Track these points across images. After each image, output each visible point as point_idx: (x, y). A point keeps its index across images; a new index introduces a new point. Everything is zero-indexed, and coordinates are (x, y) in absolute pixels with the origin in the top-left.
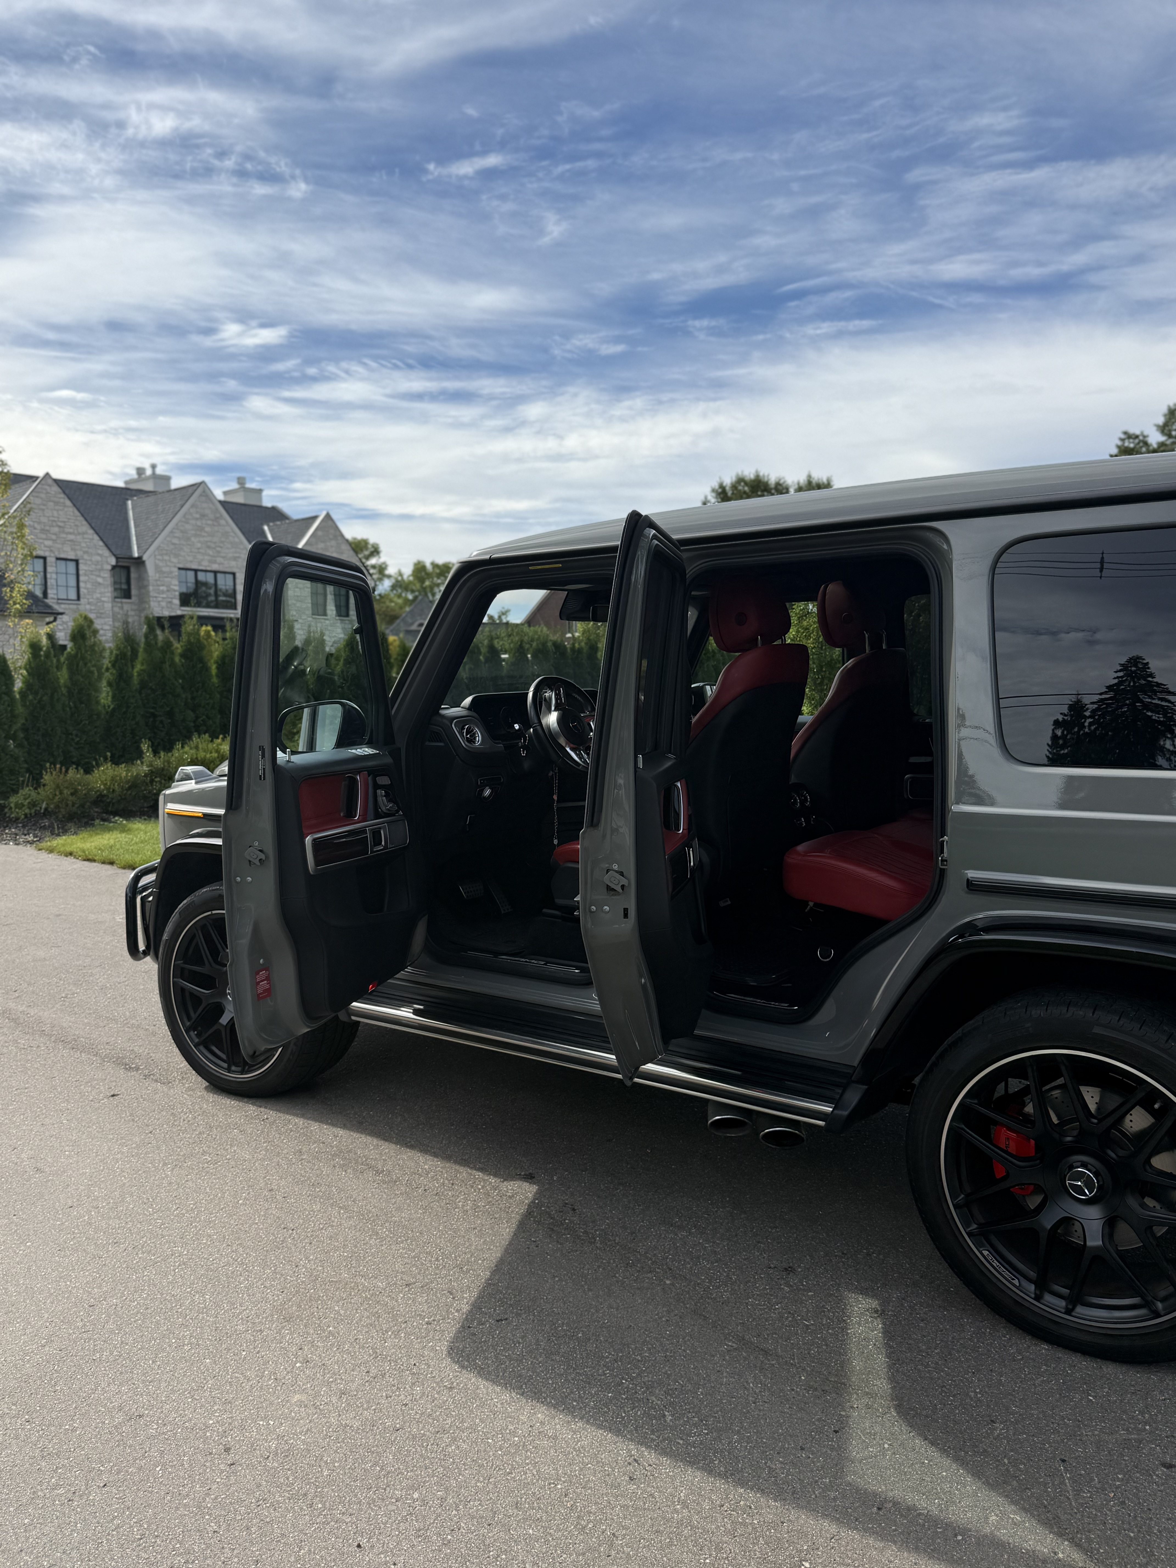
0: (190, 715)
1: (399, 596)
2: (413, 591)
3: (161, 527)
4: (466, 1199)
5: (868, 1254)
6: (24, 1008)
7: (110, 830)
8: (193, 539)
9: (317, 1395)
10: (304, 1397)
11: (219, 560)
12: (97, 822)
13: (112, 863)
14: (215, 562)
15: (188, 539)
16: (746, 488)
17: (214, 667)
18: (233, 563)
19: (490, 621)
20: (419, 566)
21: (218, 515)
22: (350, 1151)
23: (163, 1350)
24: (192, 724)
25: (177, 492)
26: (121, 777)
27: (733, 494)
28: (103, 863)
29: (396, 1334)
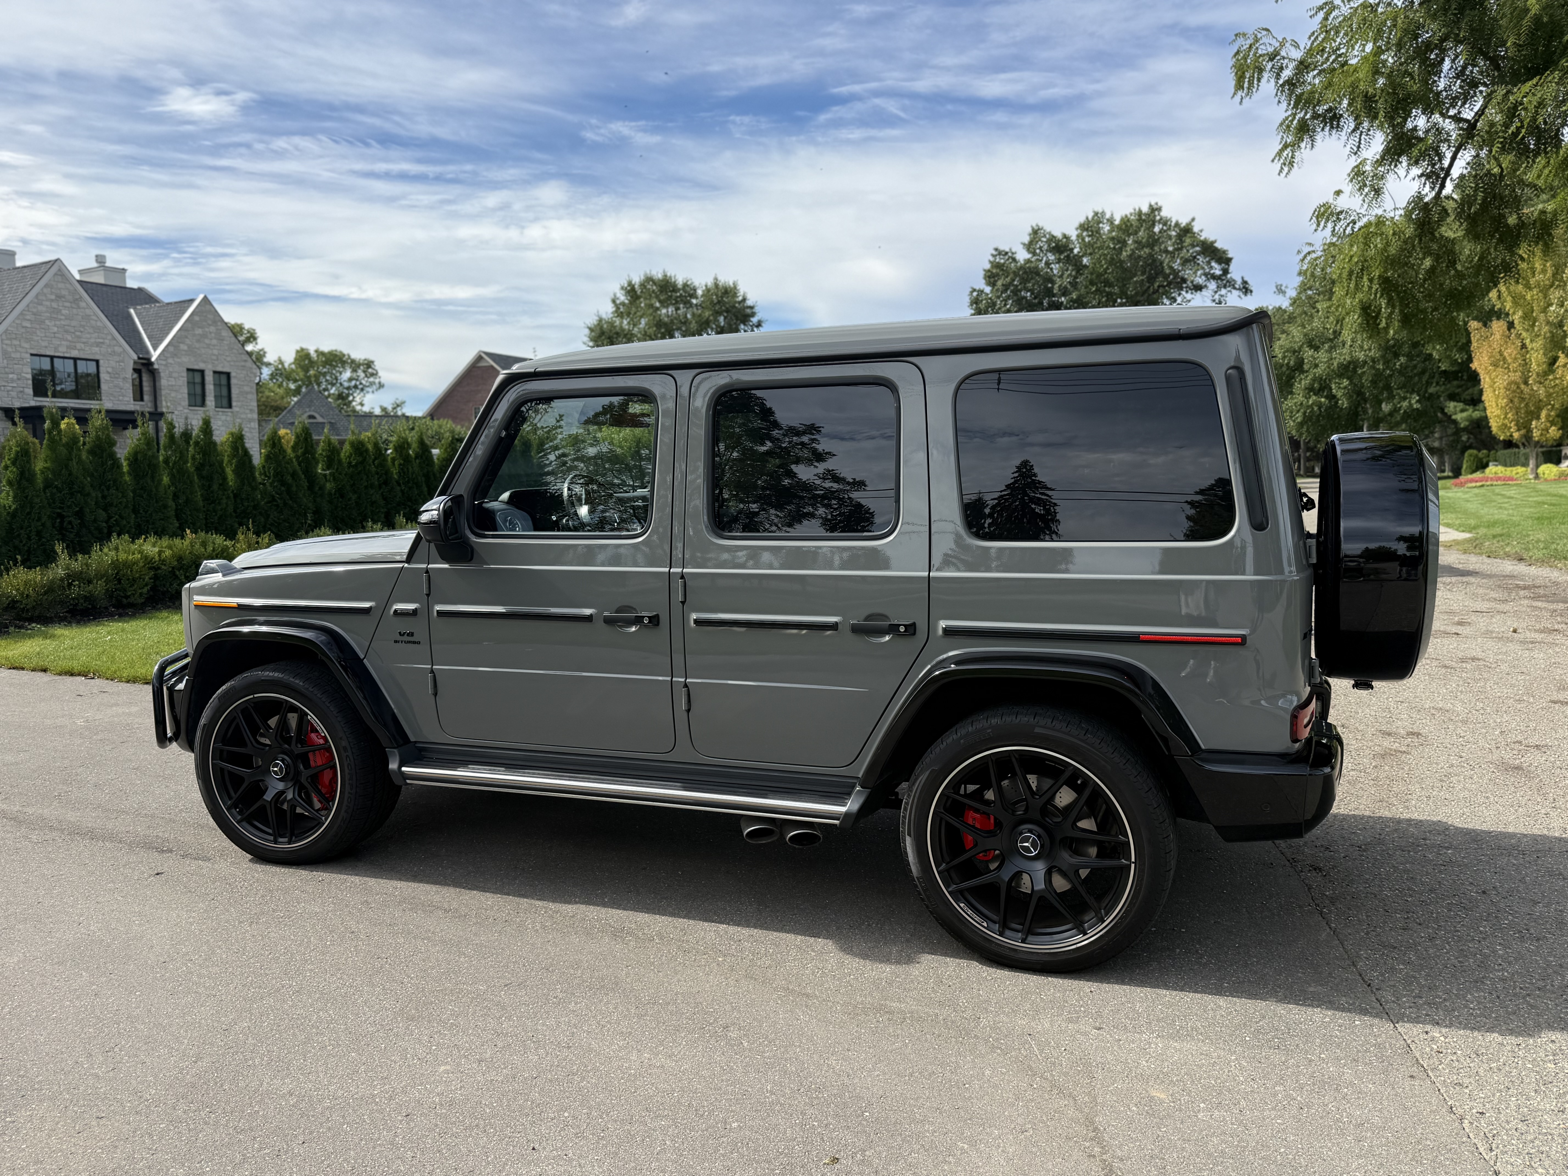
0: (102, 515)
1: (280, 386)
2: (295, 381)
3: (9, 308)
4: (534, 922)
5: (869, 925)
6: (18, 808)
7: (30, 637)
8: (47, 322)
9: (459, 1065)
10: (448, 1067)
11: (79, 346)
12: (12, 629)
13: (45, 670)
14: (75, 348)
15: (43, 322)
16: (654, 288)
17: (125, 464)
18: (96, 349)
19: (383, 413)
20: (303, 354)
21: (78, 297)
22: (414, 898)
23: (310, 1052)
24: (104, 524)
25: (26, 270)
26: (35, 582)
27: (642, 292)
28: (34, 670)
29: (509, 1018)
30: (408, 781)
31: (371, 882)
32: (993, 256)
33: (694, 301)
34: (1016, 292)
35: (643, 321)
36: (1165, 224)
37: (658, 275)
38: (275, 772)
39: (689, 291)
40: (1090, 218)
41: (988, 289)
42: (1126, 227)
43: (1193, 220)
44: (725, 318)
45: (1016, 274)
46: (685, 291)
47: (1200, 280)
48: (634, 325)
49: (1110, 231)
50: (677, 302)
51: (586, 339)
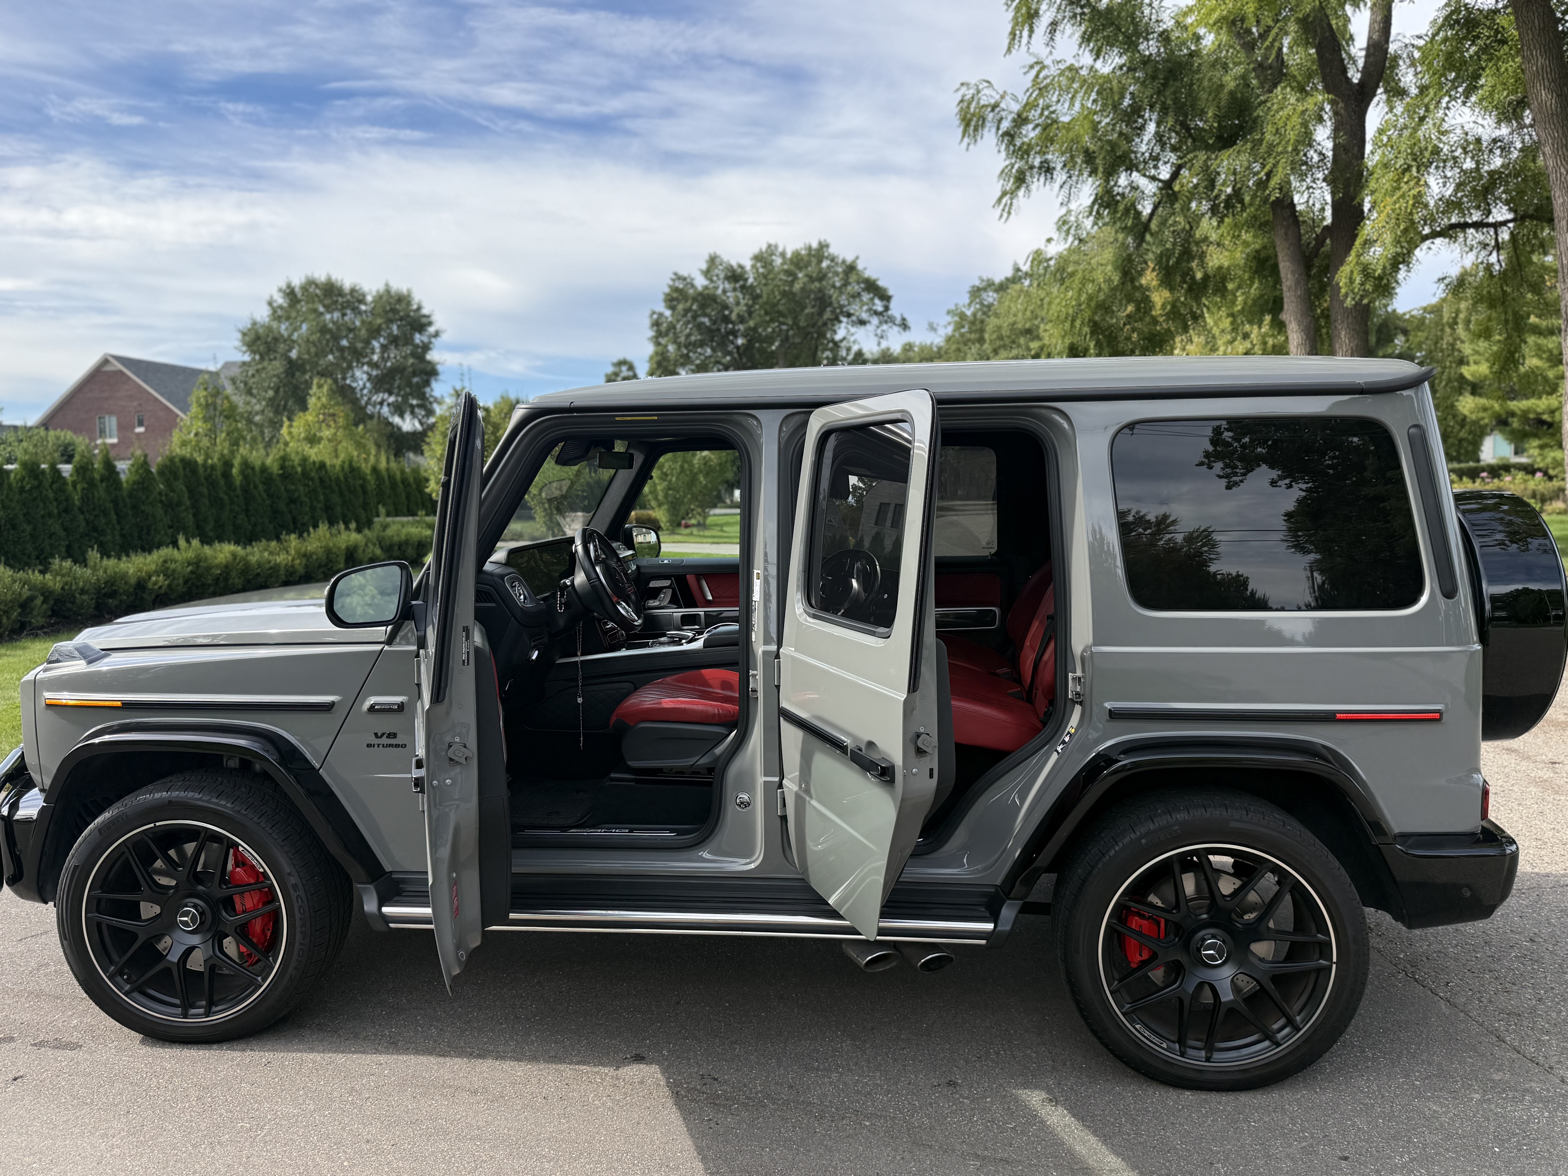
16: (317, 291)
27: (303, 295)
30: (392, 925)
31: (340, 1059)
32: (673, 280)
33: (363, 308)
34: (695, 317)
35: (304, 327)
36: (832, 260)
37: (321, 276)
38: (185, 924)
39: (354, 299)
40: (764, 249)
41: (668, 313)
42: (798, 261)
43: (857, 258)
44: (399, 327)
45: (694, 299)
46: (353, 297)
47: (864, 316)
48: (295, 330)
49: (783, 263)
50: (343, 308)
51: (238, 344)
